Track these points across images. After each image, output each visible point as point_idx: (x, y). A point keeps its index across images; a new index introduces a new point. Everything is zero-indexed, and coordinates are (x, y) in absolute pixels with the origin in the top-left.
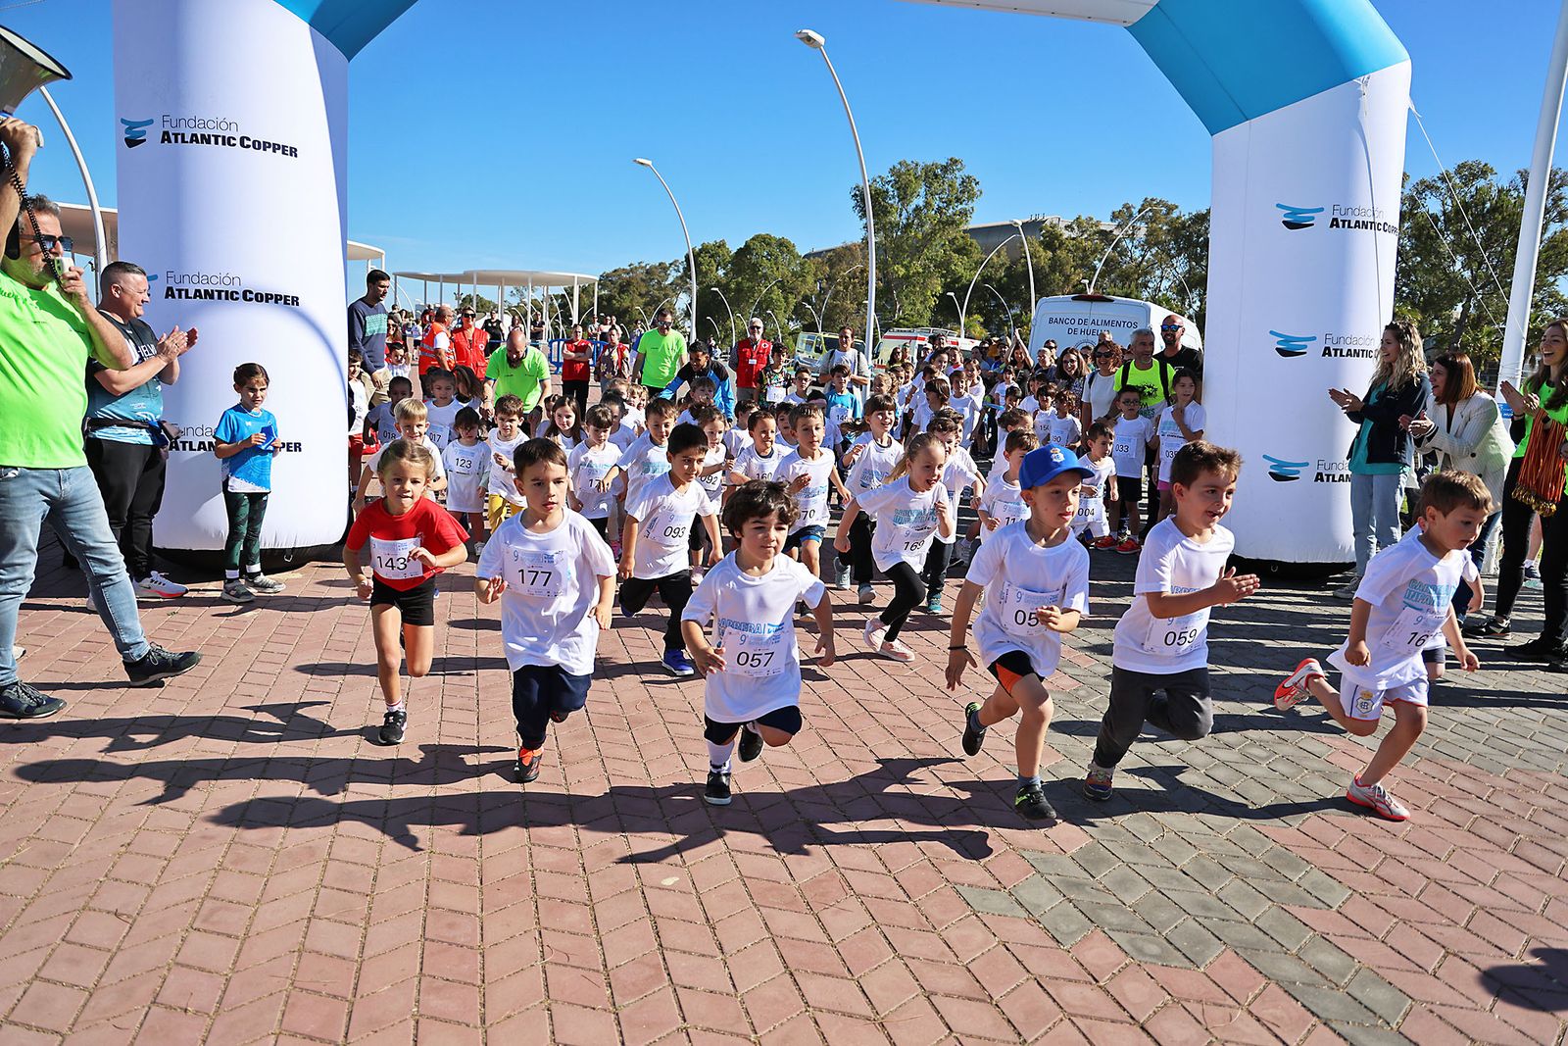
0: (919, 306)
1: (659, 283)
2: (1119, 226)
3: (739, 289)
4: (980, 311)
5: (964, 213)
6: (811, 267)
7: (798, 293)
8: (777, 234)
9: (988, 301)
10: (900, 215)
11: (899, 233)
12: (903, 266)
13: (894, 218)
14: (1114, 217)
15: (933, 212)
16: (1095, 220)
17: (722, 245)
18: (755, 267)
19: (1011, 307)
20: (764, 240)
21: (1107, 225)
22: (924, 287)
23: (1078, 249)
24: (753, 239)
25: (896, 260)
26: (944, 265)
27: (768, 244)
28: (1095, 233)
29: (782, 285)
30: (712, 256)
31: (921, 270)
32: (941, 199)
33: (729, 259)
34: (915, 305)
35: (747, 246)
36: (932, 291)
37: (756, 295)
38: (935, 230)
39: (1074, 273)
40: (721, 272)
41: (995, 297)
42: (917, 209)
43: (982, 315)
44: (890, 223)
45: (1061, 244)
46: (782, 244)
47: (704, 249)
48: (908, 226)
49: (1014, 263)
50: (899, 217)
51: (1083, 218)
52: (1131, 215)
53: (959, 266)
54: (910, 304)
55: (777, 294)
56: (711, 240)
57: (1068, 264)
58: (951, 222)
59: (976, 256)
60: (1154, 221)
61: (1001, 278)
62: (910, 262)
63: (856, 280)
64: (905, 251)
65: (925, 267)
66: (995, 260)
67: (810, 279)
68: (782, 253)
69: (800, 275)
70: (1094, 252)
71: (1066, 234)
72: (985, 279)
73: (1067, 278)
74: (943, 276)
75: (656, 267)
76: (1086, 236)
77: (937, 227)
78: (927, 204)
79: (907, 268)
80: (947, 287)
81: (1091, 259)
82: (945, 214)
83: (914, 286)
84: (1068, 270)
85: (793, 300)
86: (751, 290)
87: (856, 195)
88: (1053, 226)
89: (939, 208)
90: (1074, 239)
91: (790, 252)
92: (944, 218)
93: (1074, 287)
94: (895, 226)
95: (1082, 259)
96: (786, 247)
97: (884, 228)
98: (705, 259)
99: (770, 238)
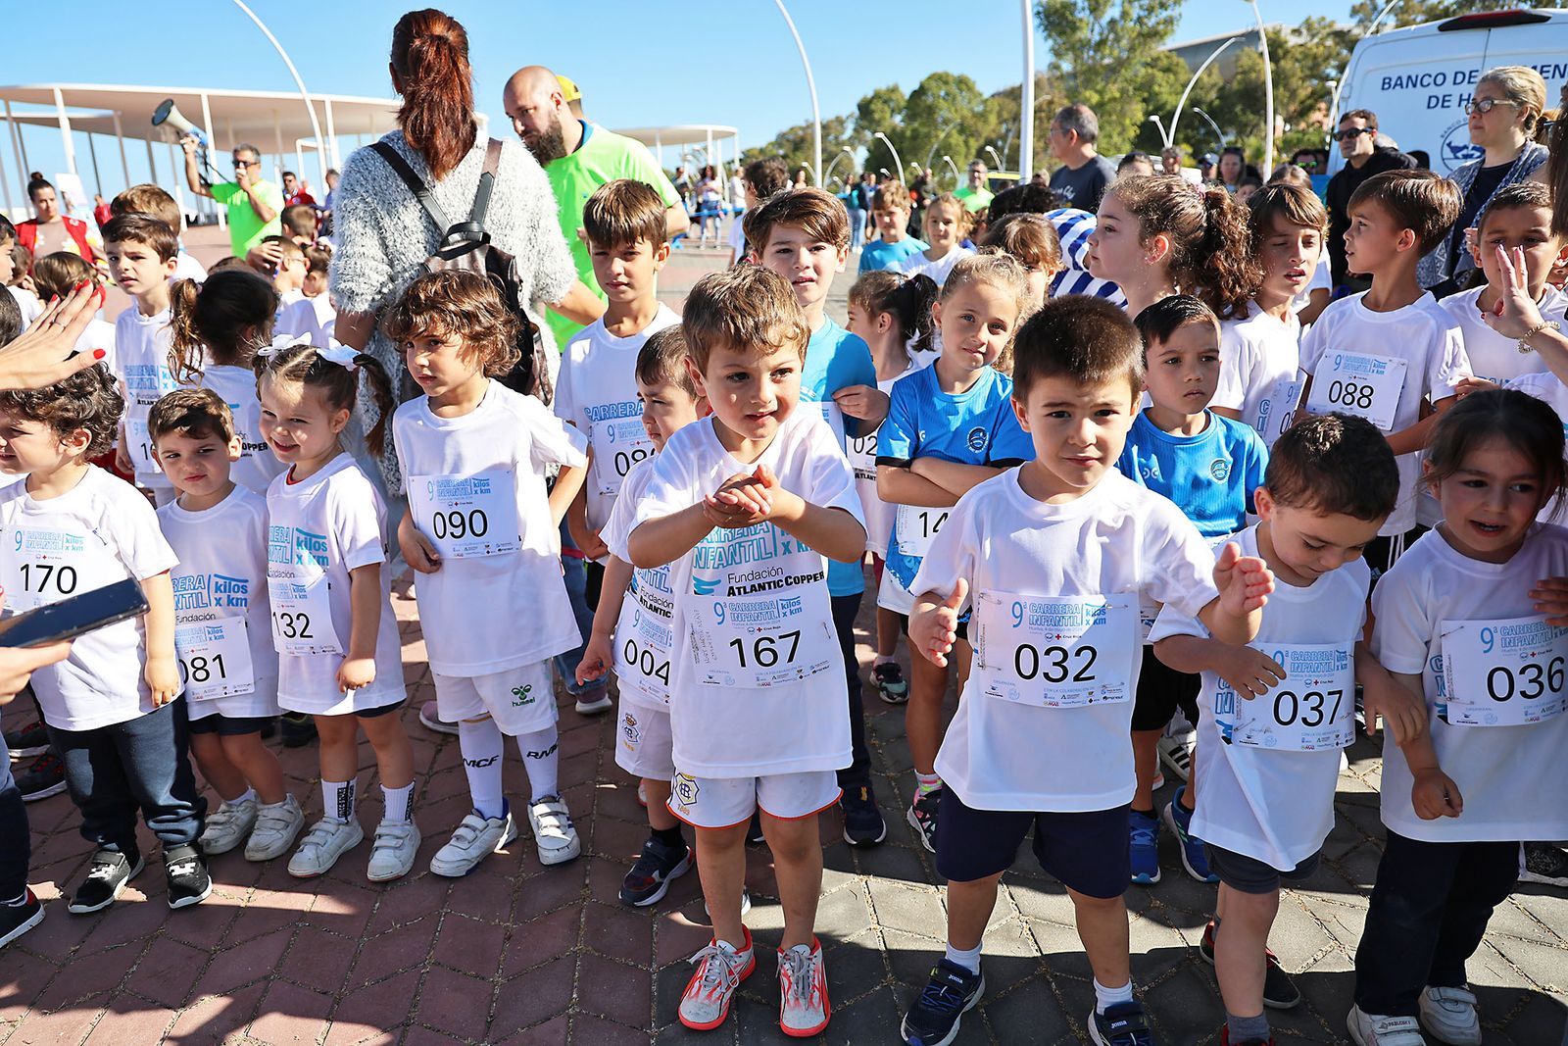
0: (1116, 139)
1: (836, 138)
2: (1361, 21)
3: (915, 135)
4: (1187, 140)
5: (1169, 21)
6: (995, 106)
7: (980, 135)
8: (955, 71)
9: (1197, 129)
10: (1092, 31)
11: (1091, 53)
12: (1097, 91)
13: (1083, 34)
14: (1355, 11)
15: (1132, 24)
16: (1328, 20)
17: (894, 90)
18: (931, 110)
19: (1225, 133)
20: (941, 79)
21: (1346, 23)
22: (1122, 114)
23: (1306, 56)
24: (930, 78)
25: (1088, 83)
26: (1146, 88)
27: (946, 83)
28: (1329, 35)
29: (962, 129)
30: (885, 102)
31: (1117, 95)
32: (1141, 7)
33: (903, 104)
34: (1110, 137)
35: (922, 87)
36: (1131, 119)
37: (933, 140)
38: (1134, 45)
39: (1302, 87)
40: (898, 119)
41: (1204, 123)
42: (1112, 22)
43: (1192, 145)
44: (1080, 40)
45: (1287, 52)
46: (962, 83)
47: (877, 96)
48: (1102, 43)
49: (1228, 82)
50: (1090, 31)
51: (1315, 18)
52: (1375, 8)
53: (1163, 87)
54: (1105, 137)
55: (957, 139)
56: (882, 85)
57: (1294, 75)
58: (1154, 35)
59: (1183, 77)
60: (1407, 11)
61: (1211, 102)
62: (1104, 87)
63: (1043, 115)
64: (1097, 73)
65: (1123, 91)
66: (1206, 79)
67: (993, 119)
68: (961, 90)
69: (982, 116)
70: (1327, 58)
71: (1292, 41)
72: (1194, 102)
73: (1293, 93)
74: (1144, 100)
75: (832, 121)
76: (1316, 40)
77: (1137, 42)
78: (1124, 15)
79: (1101, 93)
80: (1148, 114)
81: (1323, 68)
82: (1146, 24)
83: (1110, 115)
84: (1295, 82)
85: (974, 144)
86: (928, 136)
87: (1038, 13)
88: (1277, 33)
89: (1139, 20)
90: (1302, 45)
91: (970, 89)
92: (1145, 30)
93: (1302, 102)
94: (1085, 44)
95: (1311, 69)
96: (966, 84)
97: (1072, 48)
98: (877, 106)
99: (947, 75)
